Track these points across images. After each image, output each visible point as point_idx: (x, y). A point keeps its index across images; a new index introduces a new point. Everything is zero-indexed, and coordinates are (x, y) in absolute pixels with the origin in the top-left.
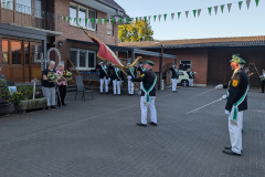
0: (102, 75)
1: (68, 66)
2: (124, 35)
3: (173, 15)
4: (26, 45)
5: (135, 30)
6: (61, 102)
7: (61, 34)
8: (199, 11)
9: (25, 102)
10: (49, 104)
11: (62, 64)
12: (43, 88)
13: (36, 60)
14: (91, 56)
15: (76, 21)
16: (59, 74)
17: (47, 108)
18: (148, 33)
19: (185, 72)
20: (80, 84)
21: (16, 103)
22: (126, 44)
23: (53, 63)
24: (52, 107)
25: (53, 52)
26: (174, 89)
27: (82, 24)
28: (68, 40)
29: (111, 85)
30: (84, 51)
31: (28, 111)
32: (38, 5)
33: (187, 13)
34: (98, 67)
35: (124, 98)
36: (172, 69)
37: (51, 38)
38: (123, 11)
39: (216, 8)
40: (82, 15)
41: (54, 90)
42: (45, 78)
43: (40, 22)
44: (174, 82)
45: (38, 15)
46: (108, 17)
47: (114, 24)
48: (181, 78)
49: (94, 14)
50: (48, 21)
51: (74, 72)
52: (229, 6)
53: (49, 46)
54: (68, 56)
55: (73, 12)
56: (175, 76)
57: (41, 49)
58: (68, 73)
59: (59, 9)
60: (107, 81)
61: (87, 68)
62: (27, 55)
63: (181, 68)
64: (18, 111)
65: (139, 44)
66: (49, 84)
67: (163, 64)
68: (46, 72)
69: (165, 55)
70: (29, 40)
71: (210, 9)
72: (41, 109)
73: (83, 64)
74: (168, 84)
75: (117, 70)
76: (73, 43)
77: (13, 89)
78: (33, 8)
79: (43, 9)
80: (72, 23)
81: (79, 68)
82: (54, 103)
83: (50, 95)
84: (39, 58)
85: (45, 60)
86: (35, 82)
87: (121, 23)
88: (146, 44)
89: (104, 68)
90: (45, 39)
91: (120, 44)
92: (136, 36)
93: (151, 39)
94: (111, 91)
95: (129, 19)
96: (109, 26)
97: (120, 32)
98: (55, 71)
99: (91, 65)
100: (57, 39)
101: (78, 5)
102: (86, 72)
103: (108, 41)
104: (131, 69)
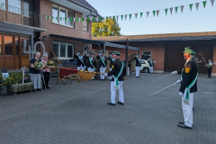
0: (79, 63)
1: (51, 56)
2: (97, 31)
3: (136, 15)
4: (17, 39)
5: (106, 27)
7: (45, 30)
8: (158, 12)
9: (16, 86)
10: (35, 88)
11: (46, 55)
12: (31, 74)
13: (25, 52)
14: (70, 49)
15: (57, 20)
16: (43, 63)
17: (34, 91)
18: (116, 29)
19: (146, 61)
21: (9, 87)
22: (98, 38)
23: (39, 54)
24: (38, 90)
25: (39, 45)
26: (137, 74)
27: (62, 23)
28: (51, 35)
30: (64, 44)
31: (18, 93)
32: (26, 6)
33: (148, 13)
34: (76, 57)
35: (96, 82)
36: (136, 59)
37: (37, 34)
38: (96, 12)
39: (171, 9)
40: (62, 15)
41: (39, 76)
42: (32, 66)
43: (28, 21)
44: (138, 69)
45: (27, 14)
46: (84, 16)
47: (89, 22)
48: (143, 66)
49: (72, 13)
50: (34, 20)
51: (56, 61)
52: (182, 7)
53: (36, 40)
54: (51, 49)
55: (55, 13)
56: (138, 64)
57: (29, 43)
58: (51, 62)
59: (43, 8)
60: (83, 69)
61: (66, 58)
62: (18, 47)
63: (143, 57)
64: (10, 93)
65: (109, 38)
66: (35, 71)
67: (129, 55)
68: (33, 61)
69: (130, 48)
70: (19, 35)
71: (166, 10)
72: (29, 91)
73: (63, 55)
74: (133, 71)
75: (91, 59)
76: (55, 37)
77: (6, 75)
78: (22, 9)
79: (30, 10)
80: (54, 21)
81: (60, 58)
82: (40, 87)
83: (37, 80)
84: (27, 49)
85: (33, 52)
86: (24, 70)
87: (95, 21)
88: (115, 38)
89: (81, 58)
90: (32, 34)
91: (94, 38)
92: (106, 32)
93: (119, 34)
95: (101, 18)
96: (85, 24)
97: (93, 29)
98: (40, 60)
99: (70, 55)
100: (42, 34)
101: (59, 7)
102: (66, 61)
103: (84, 35)
104: (103, 59)
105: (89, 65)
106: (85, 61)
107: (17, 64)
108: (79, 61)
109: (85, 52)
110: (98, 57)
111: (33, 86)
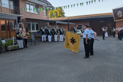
0: (43, 33)
1: (27, 30)
2: (51, 15)
3: (72, 6)
4: (7, 22)
7: (23, 16)
8: (83, 3)
9: (10, 47)
10: (20, 47)
11: (24, 29)
13: (13, 28)
14: (37, 26)
15: (29, 10)
17: (19, 49)
18: (62, 14)
19: (80, 30)
20: (33, 38)
21: (6, 47)
22: (53, 19)
23: (21, 29)
24: (22, 48)
27: (32, 11)
28: (26, 19)
29: (47, 38)
30: (33, 23)
31: (11, 51)
32: (12, 3)
34: (41, 30)
35: (53, 43)
36: (74, 29)
37: (19, 18)
38: (50, 4)
40: (32, 7)
41: (22, 41)
42: (18, 36)
43: (13, 11)
45: (12, 8)
46: (44, 7)
47: (47, 10)
49: (37, 6)
50: (17, 11)
51: (30, 33)
53: (19, 22)
54: (27, 26)
55: (28, 6)
57: (15, 23)
59: (21, 4)
60: (45, 36)
61: (35, 31)
62: (8, 26)
63: (78, 28)
64: (7, 51)
65: (59, 19)
66: (20, 38)
67: (70, 27)
68: (18, 33)
69: (70, 23)
70: (9, 20)
72: (17, 49)
73: (33, 29)
76: (28, 20)
77: (4, 42)
78: (10, 5)
79: (14, 5)
81: (32, 31)
85: (17, 28)
86: (13, 38)
87: (50, 9)
88: (62, 19)
89: (43, 30)
91: (50, 19)
92: (57, 15)
93: (64, 16)
94: (47, 40)
95: (54, 8)
96: (45, 11)
97: (49, 14)
98: (22, 32)
99: (37, 29)
100: (21, 18)
101: (30, 3)
102: (35, 32)
103: (45, 18)
104: (56, 30)
105: (48, 34)
106: (46, 32)
107: (9, 35)
108: (43, 32)
110: (53, 30)
111: (18, 46)
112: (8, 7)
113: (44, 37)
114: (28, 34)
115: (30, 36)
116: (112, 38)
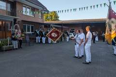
0: (37, 35)
1: (22, 32)
2: (47, 18)
3: (65, 11)
4: (4, 23)
5: (51, 16)
6: (20, 47)
7: (19, 18)
9: (5, 47)
10: (15, 48)
11: (20, 31)
12: (12, 41)
13: (9, 30)
14: (32, 28)
15: (26, 13)
16: (19, 35)
17: (14, 49)
18: (57, 17)
19: (72, 34)
20: (28, 39)
22: (48, 22)
24: (16, 49)
25: (16, 26)
26: (68, 40)
27: (28, 14)
28: (22, 21)
29: (41, 39)
30: (29, 25)
31: (6, 51)
32: (9, 5)
33: (71, 10)
34: (35, 32)
35: (46, 45)
36: (67, 33)
37: (15, 20)
38: (46, 8)
39: (82, 8)
40: (28, 10)
41: (17, 42)
43: (10, 13)
44: (68, 38)
45: (9, 10)
46: (40, 11)
47: (42, 14)
48: (70, 36)
49: (33, 9)
50: (13, 13)
51: (25, 34)
52: (87, 7)
53: (15, 23)
54: (22, 27)
55: (24, 9)
57: (11, 25)
59: (18, 7)
61: (30, 32)
62: (4, 27)
63: (71, 32)
64: (2, 51)
65: (53, 22)
67: (63, 31)
68: (13, 34)
69: (64, 27)
70: (5, 21)
73: (29, 31)
74: (65, 39)
75: (44, 33)
78: (7, 8)
79: (11, 8)
80: (24, 13)
81: (27, 33)
82: (17, 47)
83: (15, 44)
84: (10, 28)
85: (13, 29)
86: (9, 39)
87: (45, 13)
88: (56, 22)
89: (38, 32)
90: (13, 20)
91: (45, 22)
92: (51, 19)
93: (58, 20)
94: (41, 42)
95: (48, 11)
96: (40, 14)
97: (45, 17)
98: (17, 34)
99: (32, 31)
100: (17, 20)
101: (27, 6)
102: (30, 34)
103: (40, 21)
105: (42, 36)
106: (40, 34)
107: (4, 36)
109: (41, 29)
111: (13, 47)
112: (5, 9)
113: (38, 38)
114: (23, 35)
115: (25, 37)
116: (102, 42)
